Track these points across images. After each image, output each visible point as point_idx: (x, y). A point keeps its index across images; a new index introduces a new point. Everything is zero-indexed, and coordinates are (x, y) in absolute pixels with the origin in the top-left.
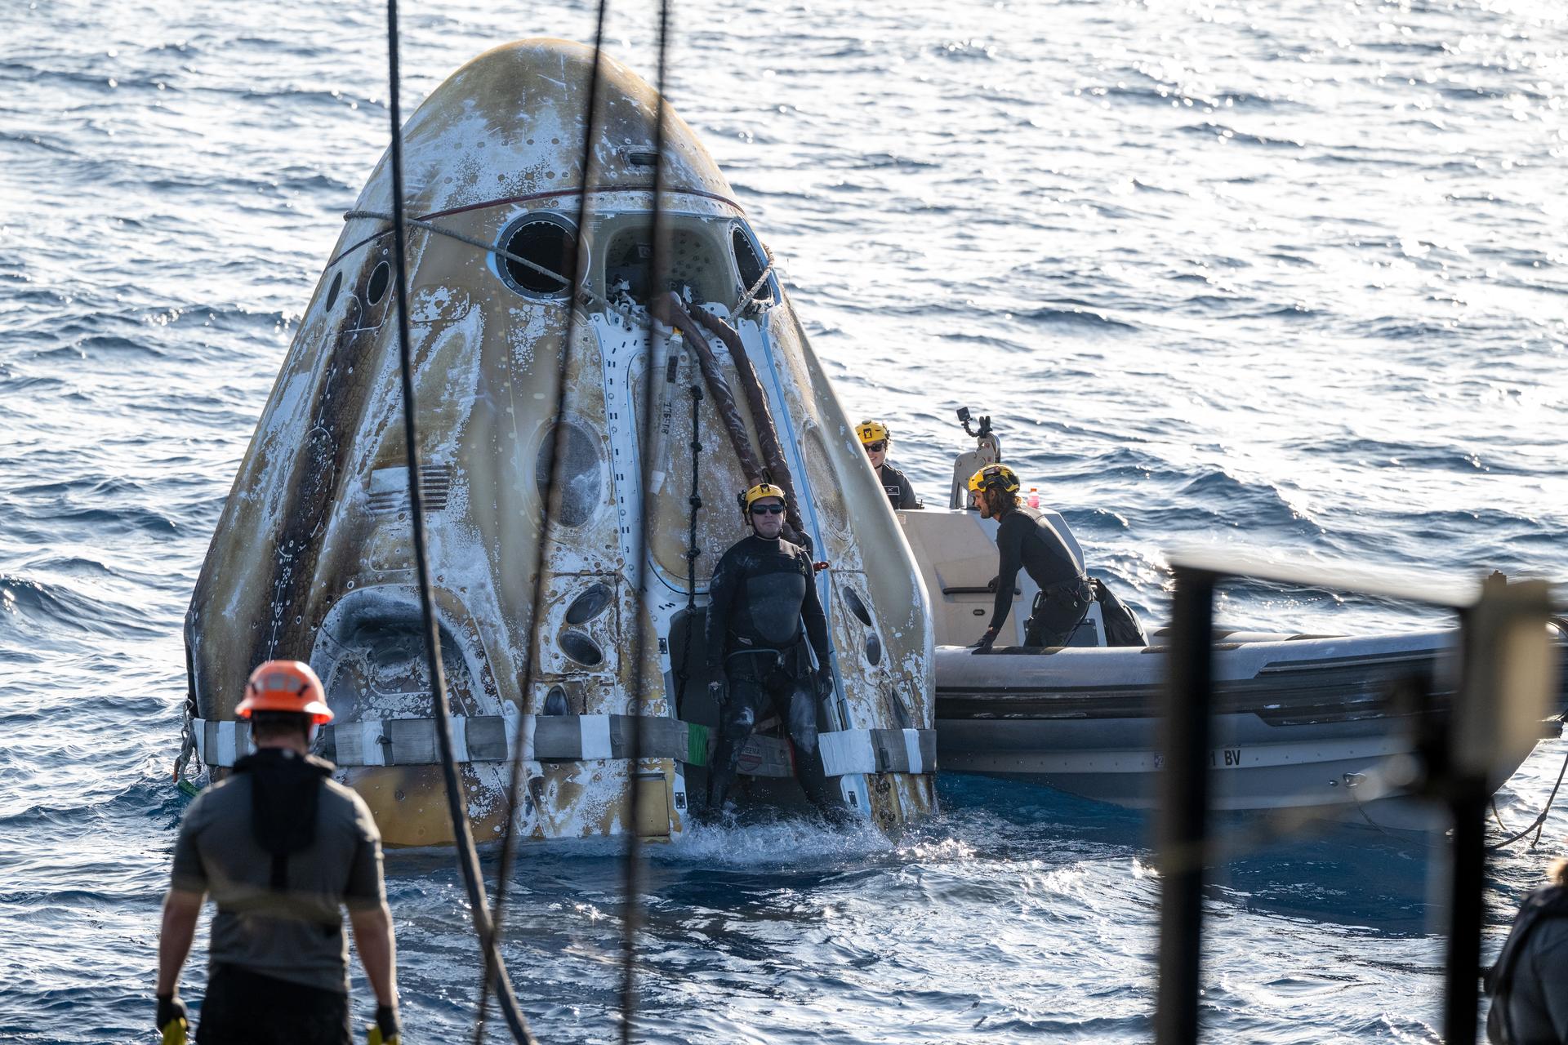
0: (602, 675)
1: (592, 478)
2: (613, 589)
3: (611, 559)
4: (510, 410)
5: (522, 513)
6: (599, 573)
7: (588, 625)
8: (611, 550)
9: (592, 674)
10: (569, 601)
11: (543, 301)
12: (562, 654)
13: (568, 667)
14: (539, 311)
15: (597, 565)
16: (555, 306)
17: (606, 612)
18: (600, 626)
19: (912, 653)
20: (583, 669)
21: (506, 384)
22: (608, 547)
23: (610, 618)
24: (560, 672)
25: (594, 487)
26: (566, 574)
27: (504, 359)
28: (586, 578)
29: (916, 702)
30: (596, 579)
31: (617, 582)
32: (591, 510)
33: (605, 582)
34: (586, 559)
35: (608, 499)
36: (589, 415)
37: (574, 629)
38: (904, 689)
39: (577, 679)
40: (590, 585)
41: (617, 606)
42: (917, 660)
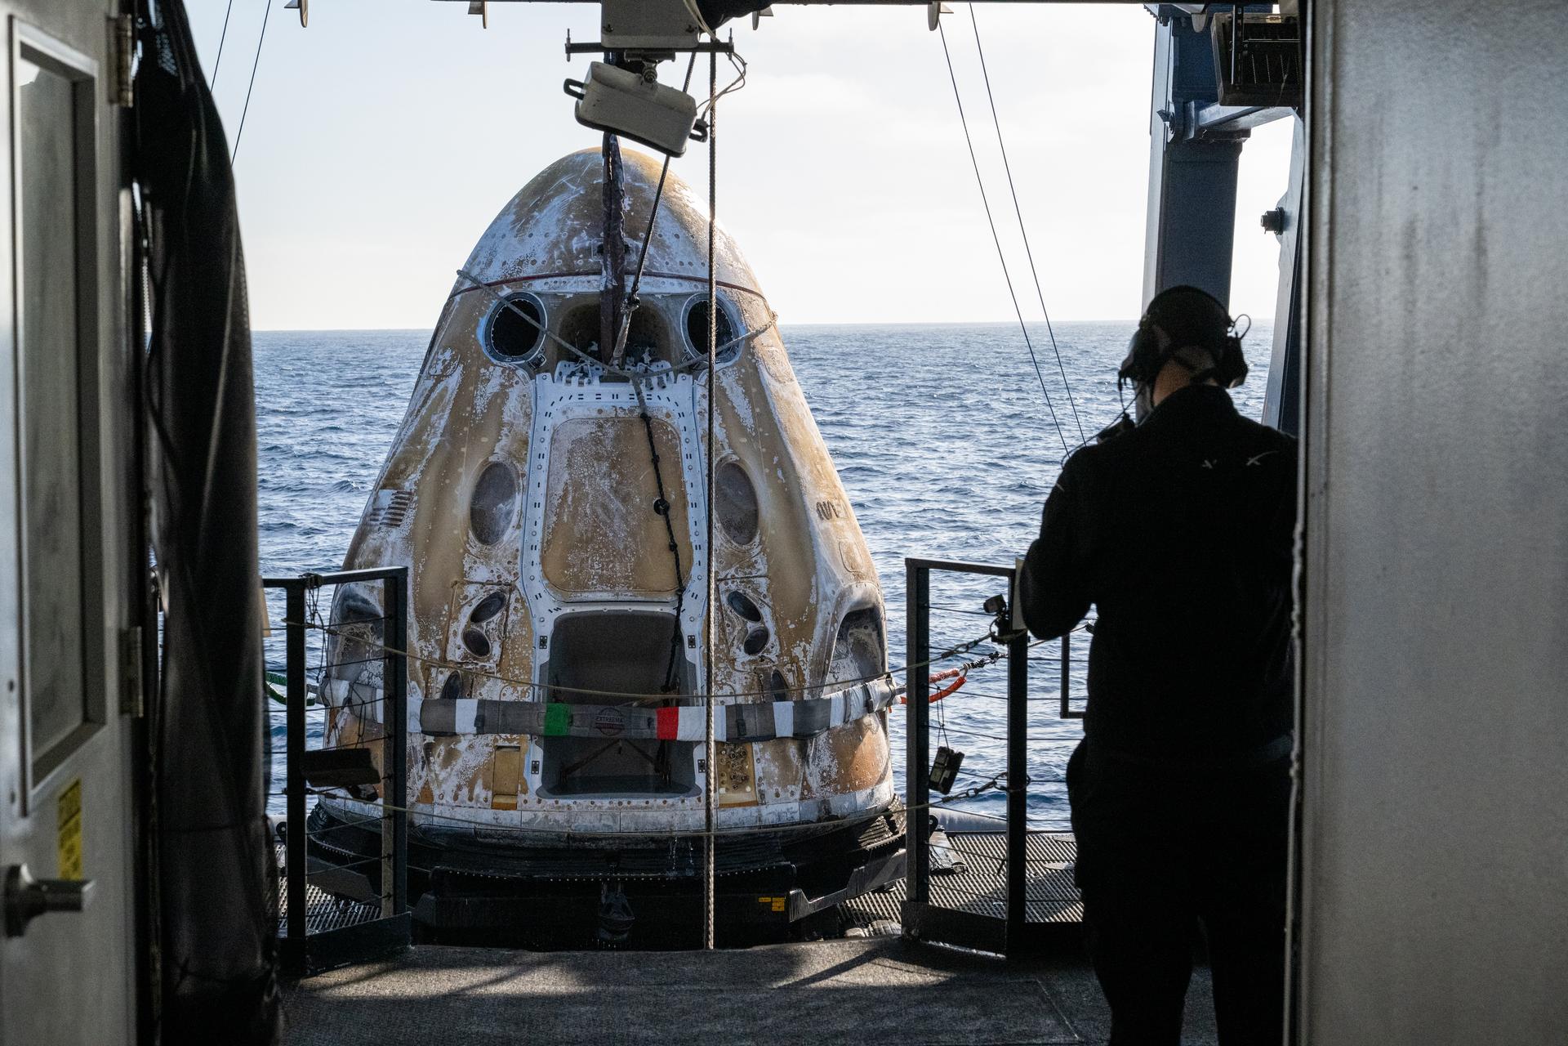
0: (488, 665)
1: (508, 507)
2: (507, 596)
3: (510, 573)
4: (464, 450)
5: (456, 532)
6: (499, 583)
7: (484, 624)
8: (511, 566)
9: (481, 664)
10: (475, 603)
11: (503, 363)
12: (463, 646)
13: (465, 657)
14: (499, 370)
15: (499, 577)
16: (510, 368)
17: (499, 614)
18: (493, 625)
19: (801, 641)
20: (475, 659)
21: (466, 429)
22: (509, 562)
23: (501, 620)
24: (460, 661)
25: (509, 513)
26: (476, 583)
27: (469, 409)
28: (489, 587)
29: (799, 681)
30: (497, 587)
31: (511, 591)
32: (503, 532)
33: (502, 591)
34: (492, 571)
35: (515, 525)
36: (515, 456)
37: (474, 627)
38: (790, 670)
39: (470, 667)
40: (491, 592)
41: (507, 610)
42: (805, 647)
